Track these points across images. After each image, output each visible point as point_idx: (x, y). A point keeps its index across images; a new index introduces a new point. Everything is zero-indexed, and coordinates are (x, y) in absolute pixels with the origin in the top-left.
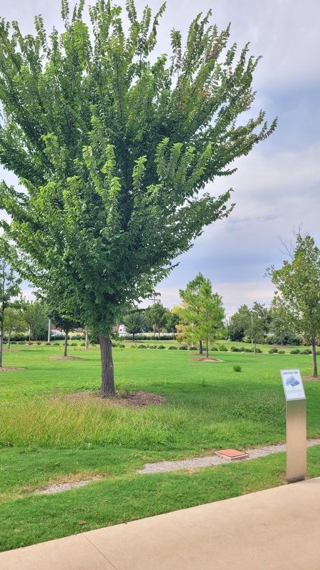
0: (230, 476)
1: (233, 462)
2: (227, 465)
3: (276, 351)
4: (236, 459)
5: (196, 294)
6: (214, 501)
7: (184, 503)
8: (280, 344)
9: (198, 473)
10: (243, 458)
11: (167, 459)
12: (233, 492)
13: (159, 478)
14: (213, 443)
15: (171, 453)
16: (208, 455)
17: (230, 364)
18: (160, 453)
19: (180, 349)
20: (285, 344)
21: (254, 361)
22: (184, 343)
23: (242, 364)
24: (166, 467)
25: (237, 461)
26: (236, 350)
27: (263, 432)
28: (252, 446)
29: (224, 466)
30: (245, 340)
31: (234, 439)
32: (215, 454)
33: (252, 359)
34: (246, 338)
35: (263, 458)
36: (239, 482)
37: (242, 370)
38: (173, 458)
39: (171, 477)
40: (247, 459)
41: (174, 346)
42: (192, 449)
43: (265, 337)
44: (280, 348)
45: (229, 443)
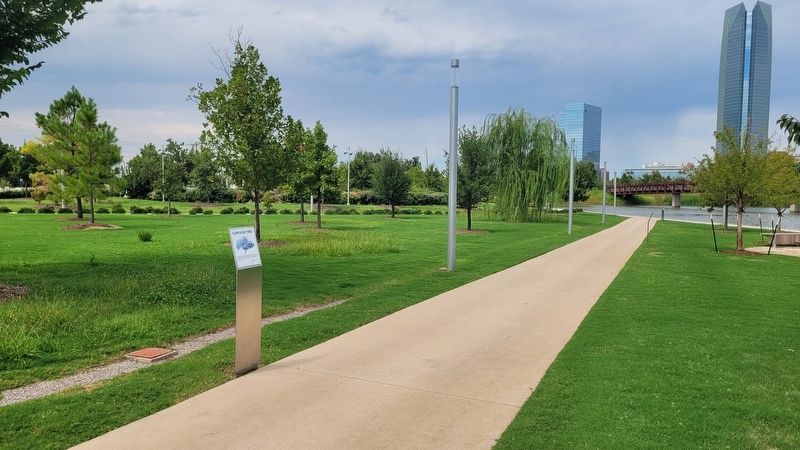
0: (153, 383)
1: (155, 364)
2: (148, 370)
3: (200, 211)
4: (160, 359)
5: (68, 121)
6: (132, 420)
7: (83, 434)
8: (205, 201)
9: (101, 388)
10: (170, 356)
11: (43, 378)
12: (161, 403)
13: (34, 407)
14: (121, 343)
15: (49, 368)
16: (114, 362)
17: (133, 231)
18: (28, 370)
19: (40, 212)
20: (212, 201)
21: (170, 226)
22: (47, 202)
23: (153, 230)
24: (44, 389)
25: (160, 362)
26: (139, 211)
27: (195, 318)
28: (181, 339)
29: (142, 371)
30: (153, 197)
31: (154, 333)
32: (125, 358)
33: (165, 223)
34: (154, 193)
35: (199, 352)
36: (169, 388)
37: (153, 238)
38: (54, 375)
39: (55, 403)
40: (176, 357)
41: (28, 207)
42: (86, 357)
43: (184, 191)
44: (206, 207)
45: (146, 341)
